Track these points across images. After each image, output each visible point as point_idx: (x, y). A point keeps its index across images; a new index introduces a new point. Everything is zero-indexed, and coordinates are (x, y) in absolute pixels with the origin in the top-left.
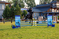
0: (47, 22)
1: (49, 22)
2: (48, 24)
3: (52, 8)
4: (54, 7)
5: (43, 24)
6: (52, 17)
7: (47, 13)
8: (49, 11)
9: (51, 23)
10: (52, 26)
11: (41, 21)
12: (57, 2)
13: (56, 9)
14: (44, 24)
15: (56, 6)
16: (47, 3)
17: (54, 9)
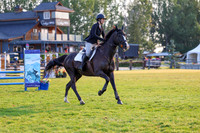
0: (22, 75)
1: (29, 74)
2: (26, 80)
3: (40, 26)
4: (46, 24)
5: (10, 81)
6: (42, 56)
7: (23, 42)
8: (32, 37)
9: (37, 76)
10: (40, 88)
11: (5, 70)
12: (58, 7)
13: (54, 32)
14: (14, 81)
15: (54, 20)
16: (24, 10)
17: (46, 31)
